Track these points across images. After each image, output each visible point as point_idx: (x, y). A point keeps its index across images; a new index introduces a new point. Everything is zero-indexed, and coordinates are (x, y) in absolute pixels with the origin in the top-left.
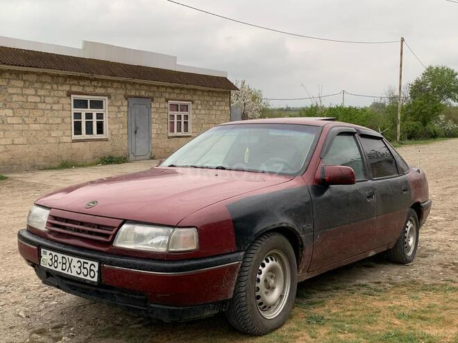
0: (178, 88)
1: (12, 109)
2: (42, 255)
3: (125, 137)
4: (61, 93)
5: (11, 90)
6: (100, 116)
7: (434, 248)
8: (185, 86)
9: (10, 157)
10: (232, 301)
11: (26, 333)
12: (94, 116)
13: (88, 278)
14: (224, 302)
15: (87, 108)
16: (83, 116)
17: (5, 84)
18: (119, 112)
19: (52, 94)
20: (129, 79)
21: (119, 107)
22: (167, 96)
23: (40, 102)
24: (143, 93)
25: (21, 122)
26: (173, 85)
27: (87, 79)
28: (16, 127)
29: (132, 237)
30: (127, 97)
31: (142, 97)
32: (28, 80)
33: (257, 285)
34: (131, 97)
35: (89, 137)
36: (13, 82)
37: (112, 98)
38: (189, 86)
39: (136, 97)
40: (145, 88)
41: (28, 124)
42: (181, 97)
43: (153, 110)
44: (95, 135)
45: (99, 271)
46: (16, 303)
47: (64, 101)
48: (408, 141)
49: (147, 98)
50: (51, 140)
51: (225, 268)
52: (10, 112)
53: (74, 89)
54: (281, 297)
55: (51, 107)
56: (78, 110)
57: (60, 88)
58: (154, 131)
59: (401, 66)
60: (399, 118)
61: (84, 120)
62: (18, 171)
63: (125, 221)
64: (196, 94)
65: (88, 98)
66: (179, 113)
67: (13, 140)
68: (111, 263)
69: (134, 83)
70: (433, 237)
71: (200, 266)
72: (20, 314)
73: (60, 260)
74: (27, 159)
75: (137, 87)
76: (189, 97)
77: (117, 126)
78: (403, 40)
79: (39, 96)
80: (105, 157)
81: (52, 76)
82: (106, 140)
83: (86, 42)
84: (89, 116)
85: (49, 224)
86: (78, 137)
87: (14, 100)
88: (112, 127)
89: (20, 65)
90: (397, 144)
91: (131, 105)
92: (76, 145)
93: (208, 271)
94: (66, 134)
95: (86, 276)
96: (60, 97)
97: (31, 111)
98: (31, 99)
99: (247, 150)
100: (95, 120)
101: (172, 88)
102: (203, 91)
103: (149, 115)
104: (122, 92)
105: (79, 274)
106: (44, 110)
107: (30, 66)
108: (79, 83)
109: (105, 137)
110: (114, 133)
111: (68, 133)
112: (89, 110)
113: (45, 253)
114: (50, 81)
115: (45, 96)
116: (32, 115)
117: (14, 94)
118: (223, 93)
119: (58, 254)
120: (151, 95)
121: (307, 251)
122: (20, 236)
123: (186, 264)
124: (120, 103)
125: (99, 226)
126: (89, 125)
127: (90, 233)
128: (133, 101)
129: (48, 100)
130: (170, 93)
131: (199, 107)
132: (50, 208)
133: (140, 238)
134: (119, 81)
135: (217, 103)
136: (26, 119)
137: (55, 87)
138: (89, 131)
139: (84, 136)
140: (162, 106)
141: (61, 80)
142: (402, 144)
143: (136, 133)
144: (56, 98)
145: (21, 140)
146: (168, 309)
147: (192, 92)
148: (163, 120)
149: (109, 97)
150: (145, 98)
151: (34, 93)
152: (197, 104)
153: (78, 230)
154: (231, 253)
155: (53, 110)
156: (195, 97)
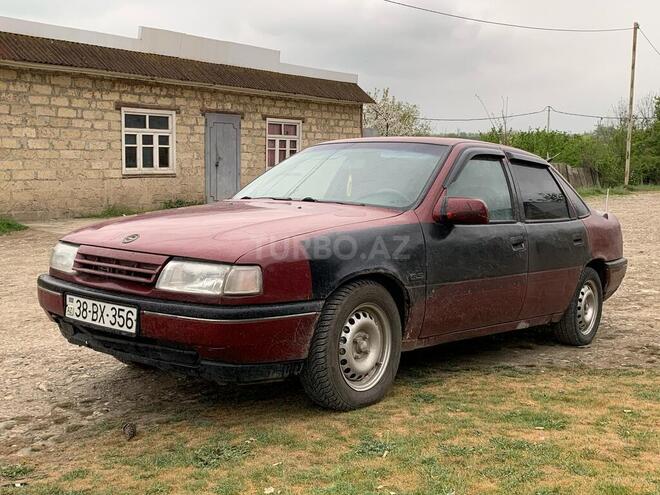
0: (281, 99)
1: (35, 127)
2: (68, 303)
3: (201, 172)
4: (107, 105)
5: (33, 100)
6: (164, 140)
7: (628, 328)
8: (292, 96)
9: (32, 198)
10: (306, 362)
11: (48, 407)
12: (156, 140)
13: (125, 329)
14: (297, 363)
15: (145, 127)
16: (139, 140)
17: (25, 90)
18: (191, 134)
19: (93, 106)
20: (206, 85)
21: (192, 127)
22: (265, 110)
23: (77, 118)
24: (228, 106)
25: (47, 146)
26: (274, 94)
27: (145, 84)
28: (41, 154)
29: (180, 277)
30: (204, 112)
31: (227, 113)
32: (58, 85)
33: (342, 345)
34: (210, 111)
35: (147, 170)
36: (37, 88)
37: (183, 112)
38: (298, 97)
39: (217, 112)
40: (232, 98)
41: (58, 150)
42: (286, 113)
43: (243, 132)
44: (157, 169)
45: (138, 320)
46: (35, 376)
47: (112, 116)
48: (642, 186)
49: (235, 113)
50: (92, 174)
51: (297, 319)
52: (32, 132)
53: (127, 98)
54: (377, 365)
55: (92, 126)
56: (132, 131)
57: (105, 97)
58: (244, 164)
59: (633, 67)
60: (629, 149)
61: (140, 145)
62: (43, 219)
63: (171, 258)
64: (309, 109)
65: (147, 113)
66: (283, 137)
67: (36, 173)
68: (152, 309)
69: (215, 91)
70: (635, 315)
71: (263, 314)
72: (41, 386)
73: (90, 308)
74: (55, 202)
75: (220, 97)
76: (298, 113)
77: (190, 156)
78: (636, 27)
79: (75, 109)
80: (170, 201)
81: (94, 79)
82: (173, 176)
83: (143, 27)
84: (148, 139)
85: (78, 264)
86: (131, 171)
87: (38, 114)
88: (183, 157)
89: (46, 63)
90: (624, 190)
91: (210, 124)
92: (128, 183)
93: (274, 321)
94: (113, 166)
95: (121, 326)
96: (106, 111)
97: (63, 130)
98: (62, 113)
99: (350, 179)
100: (156, 146)
101: (272, 99)
102: (320, 104)
103: (238, 140)
104: (197, 104)
105: (113, 324)
106: (80, 129)
107: (61, 65)
108: (133, 89)
109: (170, 172)
110: (185, 165)
111: (116, 164)
112: (148, 131)
113: (72, 300)
114: (90, 86)
115: (83, 110)
116: (63, 137)
117: (39, 105)
118: (351, 107)
119: (88, 301)
120: (241, 109)
121: (416, 309)
122: (40, 282)
123: (245, 310)
124: (193, 121)
125: (139, 265)
126: (148, 154)
127: (129, 273)
128: (213, 118)
129: (87, 114)
130: (269, 107)
131: (314, 128)
132: (78, 245)
133: (190, 278)
134: (192, 88)
135: (341, 123)
136: (55, 142)
137: (98, 95)
138: (148, 162)
139: (140, 169)
140: (257, 126)
141: (106, 85)
142: (632, 190)
143: (217, 166)
144: (98, 112)
145: (48, 174)
146: (224, 367)
147: (302, 105)
148: (259, 148)
149: (178, 112)
150: (232, 113)
151: (67, 104)
152: (311, 124)
153: (114, 270)
154: (306, 301)
155: (95, 130)
156: (308, 113)
